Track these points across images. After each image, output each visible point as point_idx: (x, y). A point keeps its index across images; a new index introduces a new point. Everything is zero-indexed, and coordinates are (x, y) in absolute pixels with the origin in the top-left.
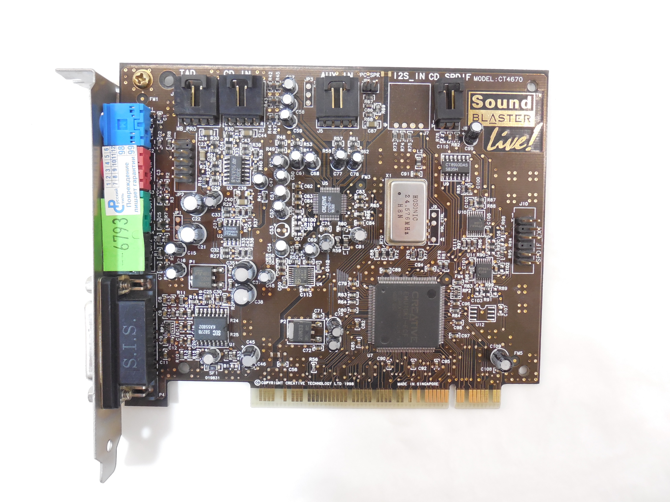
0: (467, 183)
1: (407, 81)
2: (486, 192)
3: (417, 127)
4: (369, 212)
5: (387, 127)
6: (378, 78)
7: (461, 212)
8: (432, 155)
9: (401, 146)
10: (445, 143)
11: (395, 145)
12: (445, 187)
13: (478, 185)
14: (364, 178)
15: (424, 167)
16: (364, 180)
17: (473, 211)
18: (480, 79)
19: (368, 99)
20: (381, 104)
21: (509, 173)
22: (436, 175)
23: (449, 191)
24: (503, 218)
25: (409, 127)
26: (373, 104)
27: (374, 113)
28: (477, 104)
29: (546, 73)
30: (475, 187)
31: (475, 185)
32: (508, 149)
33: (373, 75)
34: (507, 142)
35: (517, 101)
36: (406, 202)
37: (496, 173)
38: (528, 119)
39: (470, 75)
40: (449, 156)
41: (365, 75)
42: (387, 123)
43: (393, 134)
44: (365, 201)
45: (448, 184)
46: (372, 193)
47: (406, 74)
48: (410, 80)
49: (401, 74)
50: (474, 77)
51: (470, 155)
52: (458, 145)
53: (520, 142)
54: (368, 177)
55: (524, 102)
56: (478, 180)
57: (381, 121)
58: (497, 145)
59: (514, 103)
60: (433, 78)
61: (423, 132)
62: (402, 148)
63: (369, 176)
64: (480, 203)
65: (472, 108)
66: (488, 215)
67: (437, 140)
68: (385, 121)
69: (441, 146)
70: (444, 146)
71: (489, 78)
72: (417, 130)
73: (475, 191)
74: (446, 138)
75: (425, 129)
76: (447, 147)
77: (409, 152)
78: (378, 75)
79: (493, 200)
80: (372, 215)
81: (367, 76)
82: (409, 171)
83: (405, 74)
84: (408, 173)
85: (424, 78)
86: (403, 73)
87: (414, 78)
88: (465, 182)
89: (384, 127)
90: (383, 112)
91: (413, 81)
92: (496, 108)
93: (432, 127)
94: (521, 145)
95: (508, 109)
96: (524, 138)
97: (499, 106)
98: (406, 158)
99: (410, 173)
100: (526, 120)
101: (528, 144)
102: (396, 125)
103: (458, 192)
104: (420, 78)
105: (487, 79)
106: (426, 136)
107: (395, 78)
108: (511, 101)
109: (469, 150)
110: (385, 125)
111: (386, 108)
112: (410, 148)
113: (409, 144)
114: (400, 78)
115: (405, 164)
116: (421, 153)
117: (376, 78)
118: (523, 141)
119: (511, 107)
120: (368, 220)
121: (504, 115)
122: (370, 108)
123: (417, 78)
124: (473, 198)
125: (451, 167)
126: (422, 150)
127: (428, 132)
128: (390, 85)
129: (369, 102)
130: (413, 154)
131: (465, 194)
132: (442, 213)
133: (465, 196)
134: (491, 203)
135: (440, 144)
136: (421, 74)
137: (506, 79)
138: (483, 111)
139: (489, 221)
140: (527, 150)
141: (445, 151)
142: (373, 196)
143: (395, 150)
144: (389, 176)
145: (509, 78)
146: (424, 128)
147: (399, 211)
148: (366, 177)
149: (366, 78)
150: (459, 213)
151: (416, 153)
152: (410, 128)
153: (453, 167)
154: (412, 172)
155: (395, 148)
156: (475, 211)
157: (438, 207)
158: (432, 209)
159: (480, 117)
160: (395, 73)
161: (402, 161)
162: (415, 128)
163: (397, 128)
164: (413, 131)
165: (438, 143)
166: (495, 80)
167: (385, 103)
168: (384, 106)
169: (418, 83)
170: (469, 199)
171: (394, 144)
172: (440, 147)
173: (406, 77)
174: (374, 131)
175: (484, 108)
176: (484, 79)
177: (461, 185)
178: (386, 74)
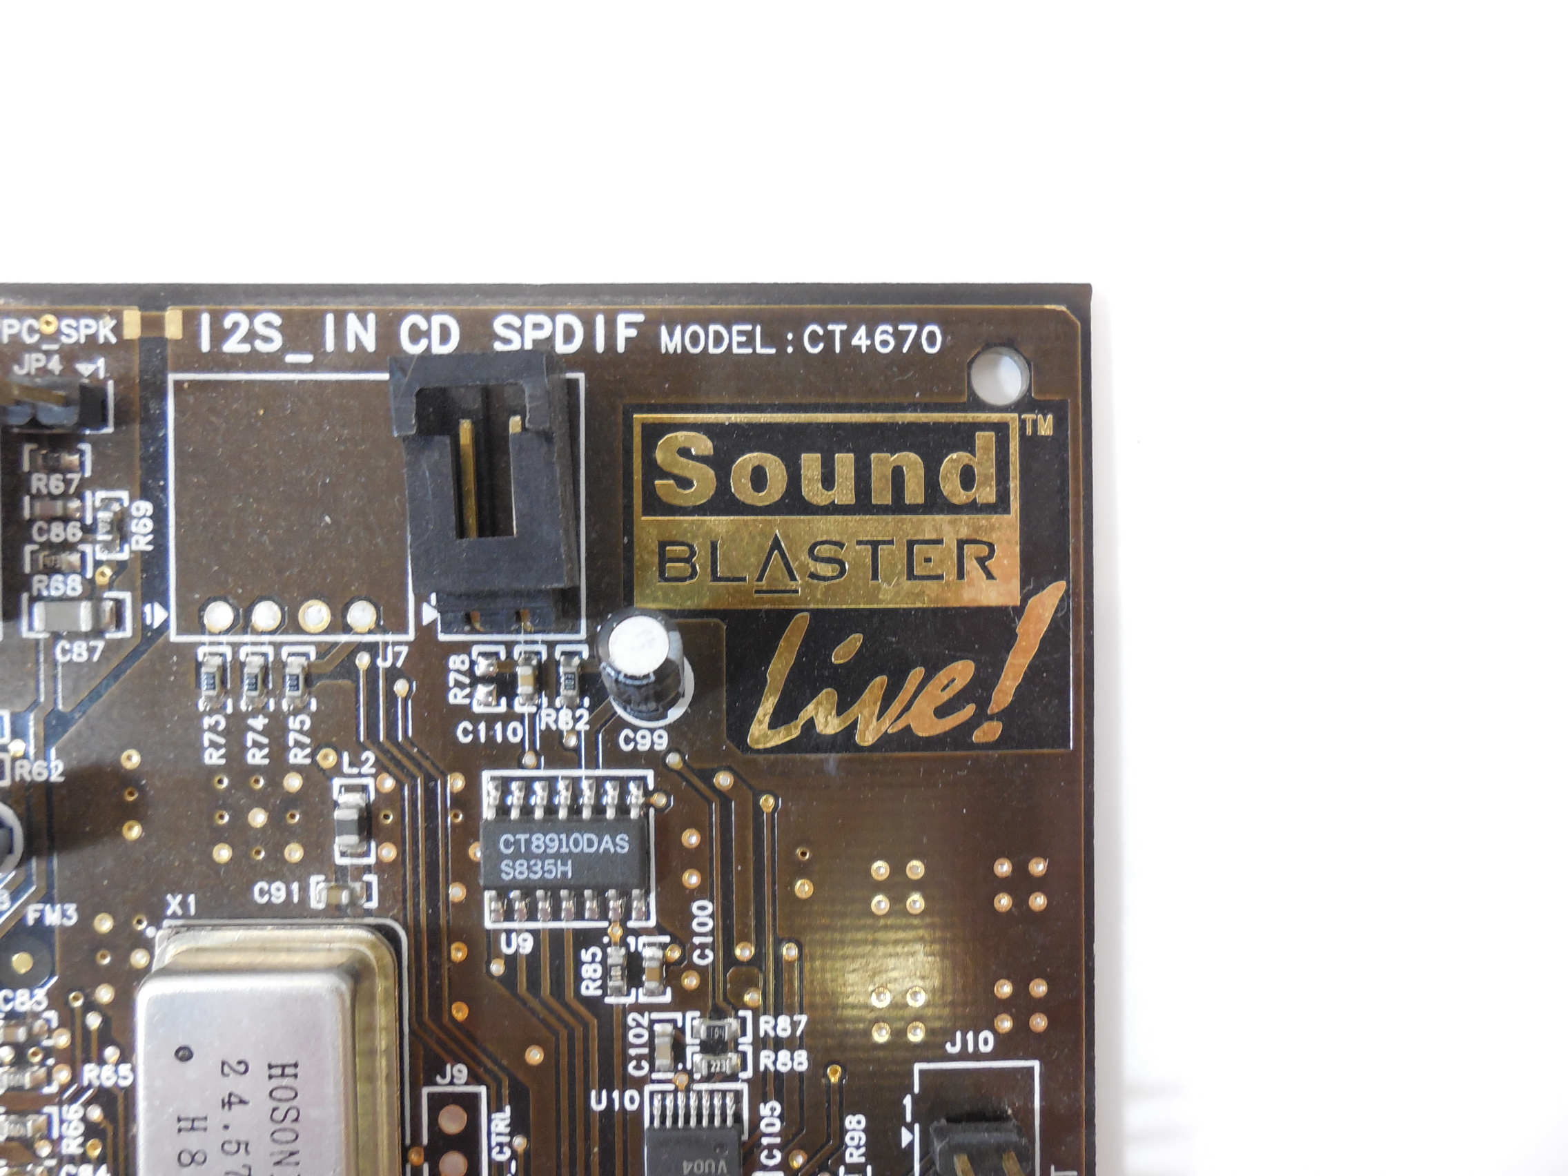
0: (637, 933)
1: (273, 362)
2: (751, 983)
3: (339, 624)
4: (74, 1112)
5: (165, 625)
6: (105, 349)
7: (610, 1101)
8: (429, 779)
9: (250, 736)
10: (503, 708)
11: (213, 729)
12: (511, 961)
13: (703, 946)
14: (40, 921)
15: (389, 852)
16: (41, 931)
17: (675, 1092)
18: (695, 339)
19: (52, 470)
20: (124, 495)
21: (880, 869)
22: (457, 892)
23: (534, 984)
24: (855, 1125)
25: (290, 624)
26: (82, 498)
27: (87, 548)
28: (685, 483)
29: (1078, 297)
30: (686, 955)
31: (682, 945)
32: (867, 736)
33: (75, 331)
34: (866, 695)
35: (911, 462)
36: (227, 1103)
37: (802, 871)
38: (981, 561)
39: (640, 318)
40: (528, 783)
41: (31, 330)
42: (166, 606)
43: (199, 665)
44: (48, 1052)
45: (527, 946)
46: (90, 1006)
47: (268, 323)
48: (291, 358)
49: (236, 325)
50: (664, 330)
51: (650, 774)
52: (576, 720)
53: (937, 693)
54: (64, 915)
55: (953, 462)
56: (703, 914)
57: (127, 596)
58: (804, 716)
59: (898, 473)
60: (424, 343)
61: (372, 648)
62: (256, 744)
63: (71, 909)
64: (713, 1046)
65: (655, 505)
66: (764, 1110)
67: (456, 697)
68: (152, 591)
69: (482, 727)
70: (499, 726)
71: (750, 336)
72: (343, 638)
73: (691, 981)
74: (505, 684)
75: (384, 631)
76: (516, 733)
77: (299, 769)
78: (104, 330)
79: (794, 1025)
80: (91, 1131)
81: (45, 338)
82: (300, 872)
83: (259, 321)
84: (295, 886)
85: (370, 344)
86: (251, 315)
87: (316, 345)
88: (628, 932)
89: (146, 628)
90: (141, 540)
91: (308, 358)
92: (794, 503)
93: (426, 621)
94: (942, 711)
95: (863, 504)
96: (962, 672)
97: (813, 491)
98: (280, 804)
99: (304, 889)
100: (971, 565)
101: (983, 703)
102: (219, 615)
103: (590, 989)
104: (351, 346)
105: (736, 339)
106: (393, 674)
107: (205, 346)
108: (883, 463)
109: (644, 746)
110: (156, 615)
111: (159, 517)
112: (298, 744)
113: (293, 723)
114: (232, 346)
115: (278, 833)
116: (366, 769)
117: (91, 347)
118: (959, 685)
119: (881, 494)
120: (72, 1160)
121: (841, 545)
122: (66, 519)
123: (330, 345)
124: (678, 1016)
125: (529, 855)
126: (369, 756)
127: (405, 650)
128: (178, 384)
129: (55, 484)
130: (317, 778)
131: (630, 1000)
132: (494, 1107)
133: (626, 1010)
134: (778, 1044)
135: (476, 719)
136: (352, 321)
137: (847, 336)
138: (719, 523)
139: (771, 1147)
140: (978, 736)
141: (508, 755)
142: (94, 1021)
143: (213, 758)
144: (184, 904)
145: (862, 331)
146: (379, 628)
147: (186, 1158)
148: (53, 917)
149: (35, 348)
150: (598, 1104)
151: (337, 770)
152: (299, 630)
153: (544, 856)
154: (314, 879)
155: (213, 744)
156: (688, 1090)
157: (474, 1078)
158: (442, 1086)
159: (701, 561)
160: (205, 319)
161: (258, 818)
162: (326, 632)
163: (227, 632)
164: (318, 645)
165: (464, 712)
166: (780, 344)
167: (150, 490)
168: (146, 507)
169: (336, 369)
170: (652, 1022)
171: (207, 722)
172: (475, 732)
173: (267, 340)
174: (91, 650)
175: (723, 502)
176: (718, 339)
177: (604, 948)
178: (152, 325)
